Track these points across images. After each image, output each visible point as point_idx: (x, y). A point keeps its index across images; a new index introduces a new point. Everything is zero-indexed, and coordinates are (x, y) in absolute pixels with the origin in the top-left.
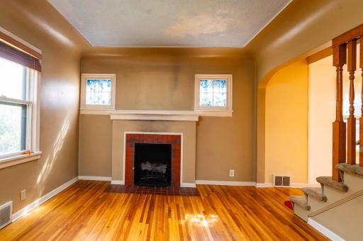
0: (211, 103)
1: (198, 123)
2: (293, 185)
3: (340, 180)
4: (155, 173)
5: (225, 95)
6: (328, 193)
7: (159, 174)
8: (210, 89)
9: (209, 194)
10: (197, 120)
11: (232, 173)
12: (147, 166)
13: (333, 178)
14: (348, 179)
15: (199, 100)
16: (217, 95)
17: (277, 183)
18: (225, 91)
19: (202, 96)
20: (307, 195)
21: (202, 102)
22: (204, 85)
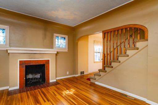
0: (60, 46)
1: (56, 55)
2: (85, 74)
3: (105, 69)
4: (34, 79)
5: (65, 43)
6: (101, 73)
7: (37, 79)
8: (59, 41)
9: (63, 82)
10: (56, 53)
11: (68, 73)
12: (30, 76)
13: (103, 69)
14: (106, 69)
15: (55, 45)
16: (62, 43)
17: (81, 74)
18: (65, 42)
19: (57, 43)
20: (95, 75)
21: (56, 46)
22: (57, 39)
